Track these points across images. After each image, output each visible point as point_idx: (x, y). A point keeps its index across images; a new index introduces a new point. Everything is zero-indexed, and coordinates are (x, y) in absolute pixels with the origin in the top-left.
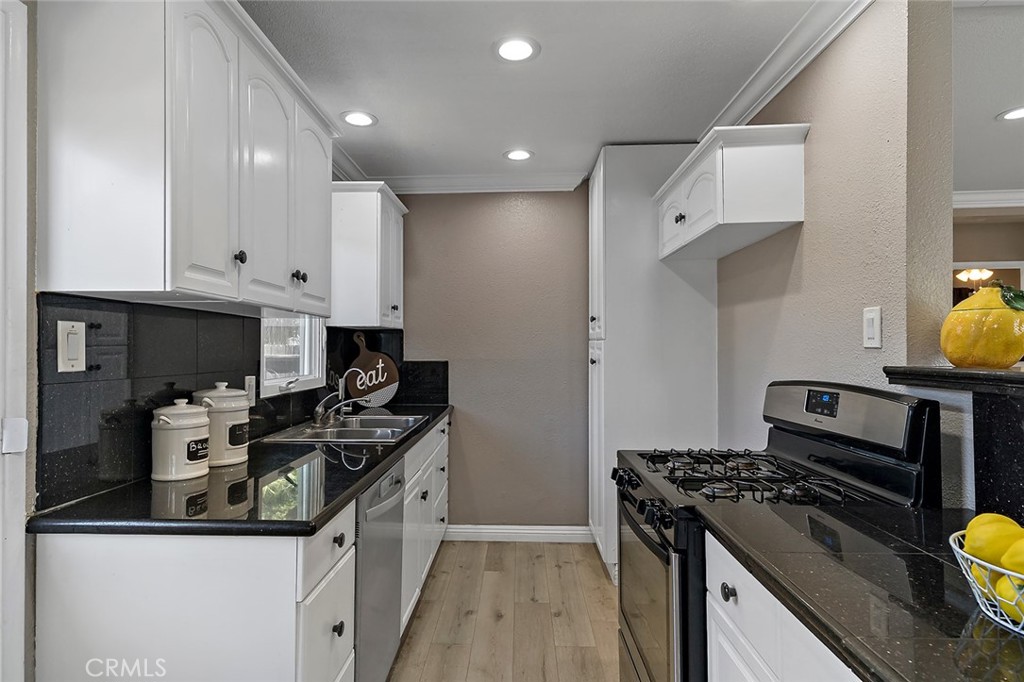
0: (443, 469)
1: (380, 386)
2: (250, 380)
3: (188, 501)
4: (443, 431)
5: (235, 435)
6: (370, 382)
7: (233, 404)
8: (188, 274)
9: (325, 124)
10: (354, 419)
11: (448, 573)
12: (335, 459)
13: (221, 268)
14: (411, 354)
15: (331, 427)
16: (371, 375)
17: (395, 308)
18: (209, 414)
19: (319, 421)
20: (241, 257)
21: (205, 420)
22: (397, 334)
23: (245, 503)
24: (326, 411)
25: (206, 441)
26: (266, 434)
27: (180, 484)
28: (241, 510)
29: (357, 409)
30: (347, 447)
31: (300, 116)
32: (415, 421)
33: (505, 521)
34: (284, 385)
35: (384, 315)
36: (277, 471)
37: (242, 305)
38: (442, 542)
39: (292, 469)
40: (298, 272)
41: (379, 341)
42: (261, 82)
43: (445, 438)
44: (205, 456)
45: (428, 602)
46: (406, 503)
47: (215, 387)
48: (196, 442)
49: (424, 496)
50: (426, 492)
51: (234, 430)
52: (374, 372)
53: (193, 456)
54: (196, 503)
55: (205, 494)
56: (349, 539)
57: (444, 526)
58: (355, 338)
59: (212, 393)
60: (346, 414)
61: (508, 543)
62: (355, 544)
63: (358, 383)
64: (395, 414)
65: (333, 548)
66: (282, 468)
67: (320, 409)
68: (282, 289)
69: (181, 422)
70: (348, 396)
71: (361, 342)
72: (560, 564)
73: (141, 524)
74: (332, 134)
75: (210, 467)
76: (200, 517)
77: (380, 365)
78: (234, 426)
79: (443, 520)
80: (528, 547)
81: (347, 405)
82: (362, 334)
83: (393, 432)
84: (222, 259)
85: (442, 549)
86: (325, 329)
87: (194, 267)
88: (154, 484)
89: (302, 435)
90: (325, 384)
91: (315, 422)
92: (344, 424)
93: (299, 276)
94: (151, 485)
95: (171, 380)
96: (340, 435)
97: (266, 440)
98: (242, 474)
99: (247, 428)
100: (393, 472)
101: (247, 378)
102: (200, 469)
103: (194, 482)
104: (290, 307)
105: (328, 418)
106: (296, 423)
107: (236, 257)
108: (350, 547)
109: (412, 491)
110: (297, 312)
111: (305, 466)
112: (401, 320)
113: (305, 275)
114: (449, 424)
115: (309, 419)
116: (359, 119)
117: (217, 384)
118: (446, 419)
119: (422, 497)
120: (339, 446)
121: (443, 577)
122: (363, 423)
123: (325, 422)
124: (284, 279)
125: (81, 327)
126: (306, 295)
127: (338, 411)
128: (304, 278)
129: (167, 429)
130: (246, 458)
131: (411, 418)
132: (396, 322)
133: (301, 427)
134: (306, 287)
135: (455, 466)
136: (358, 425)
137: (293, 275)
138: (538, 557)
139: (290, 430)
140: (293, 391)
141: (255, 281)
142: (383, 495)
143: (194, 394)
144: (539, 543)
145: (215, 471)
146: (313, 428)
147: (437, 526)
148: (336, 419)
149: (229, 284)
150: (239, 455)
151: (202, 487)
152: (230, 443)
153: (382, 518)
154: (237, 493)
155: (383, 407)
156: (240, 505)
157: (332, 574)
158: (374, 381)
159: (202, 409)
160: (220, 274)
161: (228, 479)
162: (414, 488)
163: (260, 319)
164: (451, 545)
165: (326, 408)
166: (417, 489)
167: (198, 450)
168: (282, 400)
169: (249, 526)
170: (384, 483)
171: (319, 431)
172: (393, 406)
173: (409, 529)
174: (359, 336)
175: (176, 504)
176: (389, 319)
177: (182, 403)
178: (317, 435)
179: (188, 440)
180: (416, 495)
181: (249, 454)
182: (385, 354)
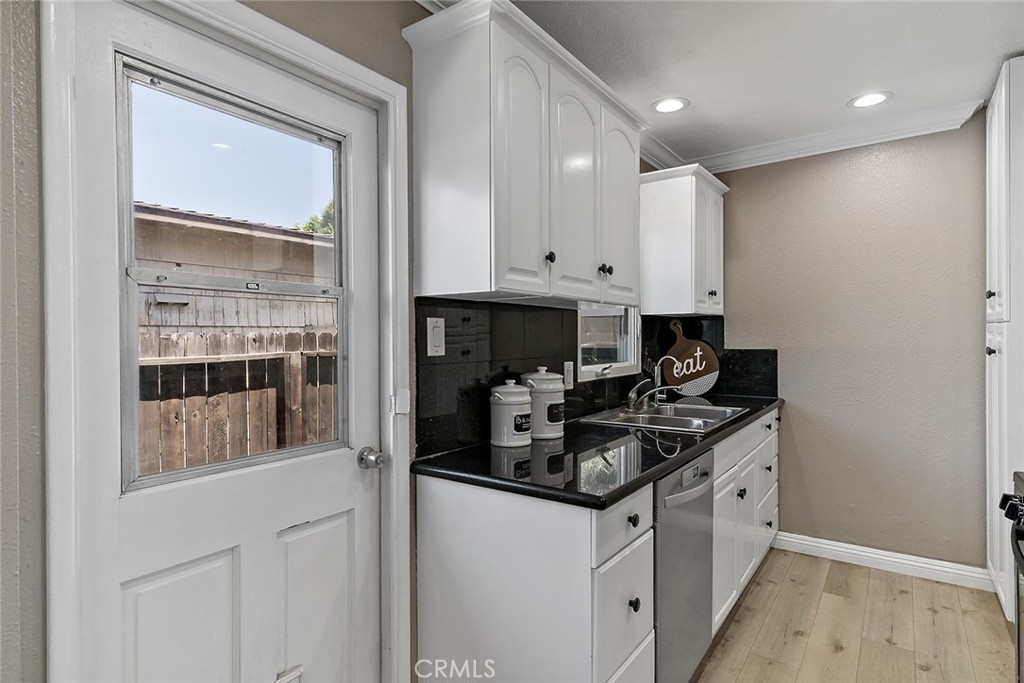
0: (769, 469)
1: (698, 374)
2: (569, 365)
3: (516, 465)
4: (769, 427)
5: (553, 414)
6: (688, 370)
7: (552, 386)
8: (509, 276)
9: (632, 119)
10: (669, 406)
11: (776, 583)
12: (650, 445)
13: (534, 268)
14: (732, 342)
15: (646, 413)
16: (689, 363)
17: (713, 293)
18: (531, 393)
19: (631, 406)
20: (551, 258)
21: (528, 398)
22: (717, 321)
23: (562, 474)
24: (639, 397)
25: (528, 416)
26: (584, 415)
27: (510, 450)
28: (558, 480)
29: (673, 397)
30: (662, 434)
31: (607, 118)
32: (734, 412)
33: (853, 540)
34: (600, 371)
35: (700, 301)
36: (594, 449)
37: (553, 299)
38: (772, 549)
39: (609, 449)
40: (604, 266)
41: (697, 327)
42: (568, 97)
43: (773, 435)
44: (527, 429)
45: (748, 609)
46: (717, 497)
47: (538, 371)
48: (521, 417)
49: (742, 494)
50: (744, 490)
51: (551, 408)
52: (691, 361)
53: (519, 428)
54: (522, 467)
55: (528, 461)
56: (646, 520)
57: (773, 531)
58: (672, 326)
59: (535, 376)
60: (660, 401)
61: (859, 567)
62: (653, 527)
63: (675, 371)
64: (714, 405)
65: (628, 526)
66: (598, 448)
67: (633, 395)
68: (589, 282)
69: (512, 398)
70: (664, 383)
71: (678, 329)
72: (936, 608)
73: (481, 478)
74: (638, 127)
75: (533, 439)
76: (527, 480)
77: (698, 353)
78: (551, 406)
79: (770, 524)
80: (888, 577)
81: (661, 392)
82: (678, 322)
83: (705, 423)
84: (535, 260)
85: (771, 557)
86: (640, 317)
87: (513, 270)
88: (493, 449)
89: (616, 419)
90: (640, 371)
91: (628, 407)
92: (658, 411)
93: (606, 270)
94: (490, 449)
95: (506, 364)
96: (652, 421)
97: (582, 420)
98: (559, 448)
99: (562, 409)
100: (700, 463)
101: (566, 363)
102: (524, 440)
103: (520, 450)
104: (596, 298)
105: (642, 403)
106: (611, 407)
107: (547, 258)
108: (648, 530)
109: (724, 487)
110: (604, 303)
111: (622, 448)
112: (722, 306)
113: (611, 268)
114: (779, 419)
115: (624, 404)
116: (670, 106)
117: (540, 368)
118: (774, 413)
119: (739, 495)
120: (654, 433)
121: (770, 587)
122: (677, 411)
123: (639, 406)
124: (591, 272)
125: (441, 321)
126: (612, 286)
127: (652, 397)
128: (610, 271)
129: (499, 404)
130: (562, 433)
131: (729, 410)
132: (714, 308)
133: (615, 411)
134: (612, 278)
135: (787, 467)
136: (673, 412)
137: (600, 269)
138: (902, 592)
139: (605, 413)
140: (608, 376)
141: (564, 278)
142: (685, 484)
143: (522, 376)
144: (905, 576)
145: (537, 443)
146: (627, 412)
147: (764, 529)
148: (650, 406)
149: (542, 282)
150: (556, 431)
151: (527, 455)
152: (549, 420)
153: (685, 506)
154: (555, 464)
155: (701, 396)
156: (558, 475)
157: (627, 551)
158: (692, 370)
159: (526, 389)
160: (534, 273)
161: (548, 451)
162: (729, 483)
163: (577, 311)
164: (782, 555)
165: (640, 393)
166: (733, 484)
167: (522, 423)
168: (599, 384)
169: (563, 494)
170: (688, 472)
171: (631, 415)
172: (712, 396)
173: (721, 525)
174: (675, 324)
175: (507, 467)
176: (706, 305)
177: (511, 383)
178: (630, 420)
179: (515, 414)
180: (732, 491)
181: (564, 430)
182: (706, 342)
